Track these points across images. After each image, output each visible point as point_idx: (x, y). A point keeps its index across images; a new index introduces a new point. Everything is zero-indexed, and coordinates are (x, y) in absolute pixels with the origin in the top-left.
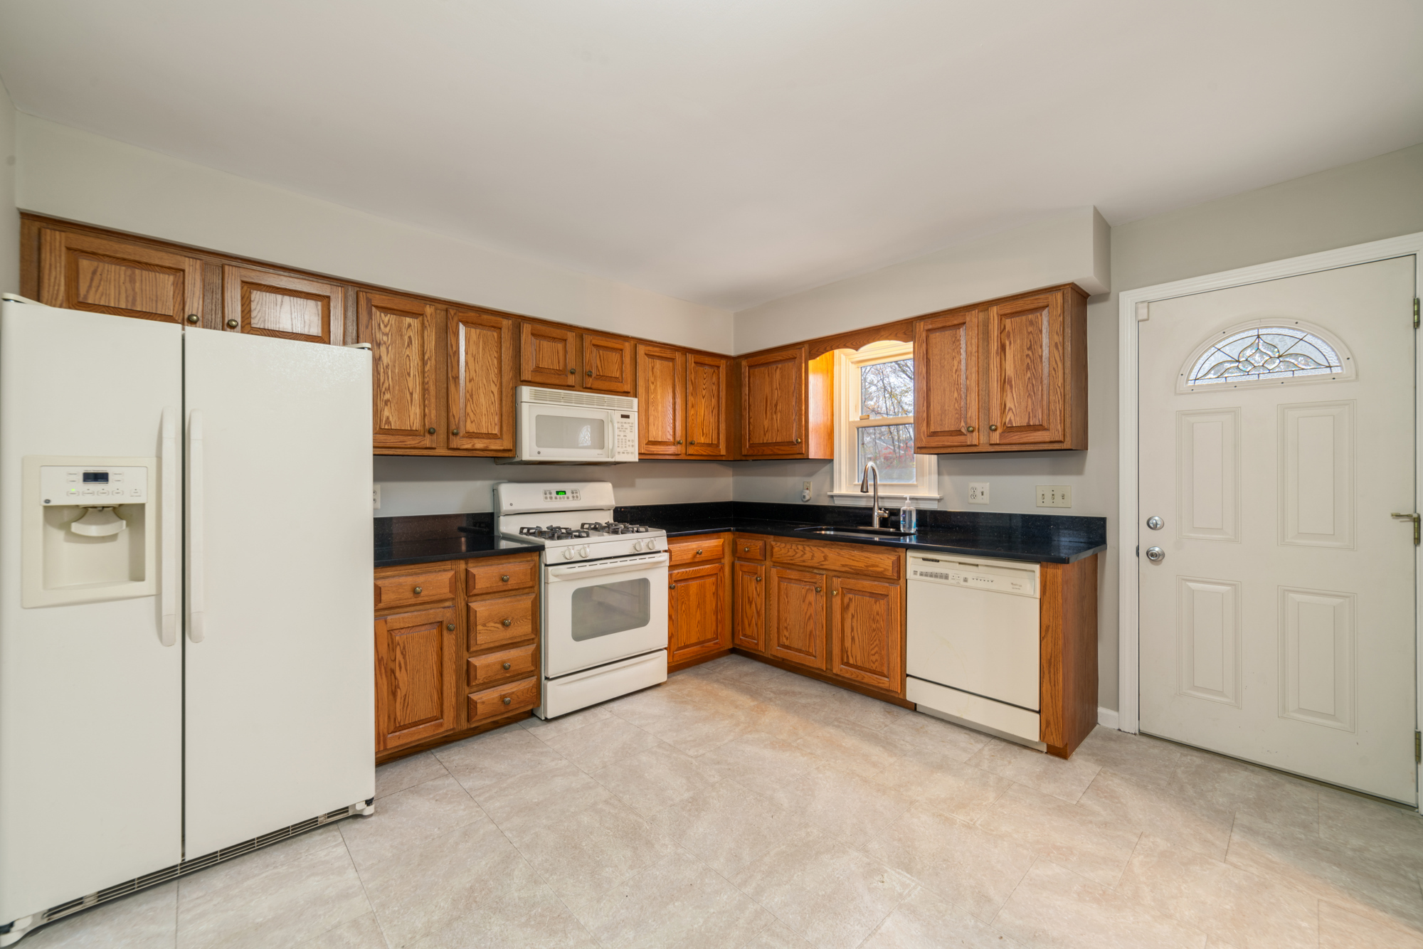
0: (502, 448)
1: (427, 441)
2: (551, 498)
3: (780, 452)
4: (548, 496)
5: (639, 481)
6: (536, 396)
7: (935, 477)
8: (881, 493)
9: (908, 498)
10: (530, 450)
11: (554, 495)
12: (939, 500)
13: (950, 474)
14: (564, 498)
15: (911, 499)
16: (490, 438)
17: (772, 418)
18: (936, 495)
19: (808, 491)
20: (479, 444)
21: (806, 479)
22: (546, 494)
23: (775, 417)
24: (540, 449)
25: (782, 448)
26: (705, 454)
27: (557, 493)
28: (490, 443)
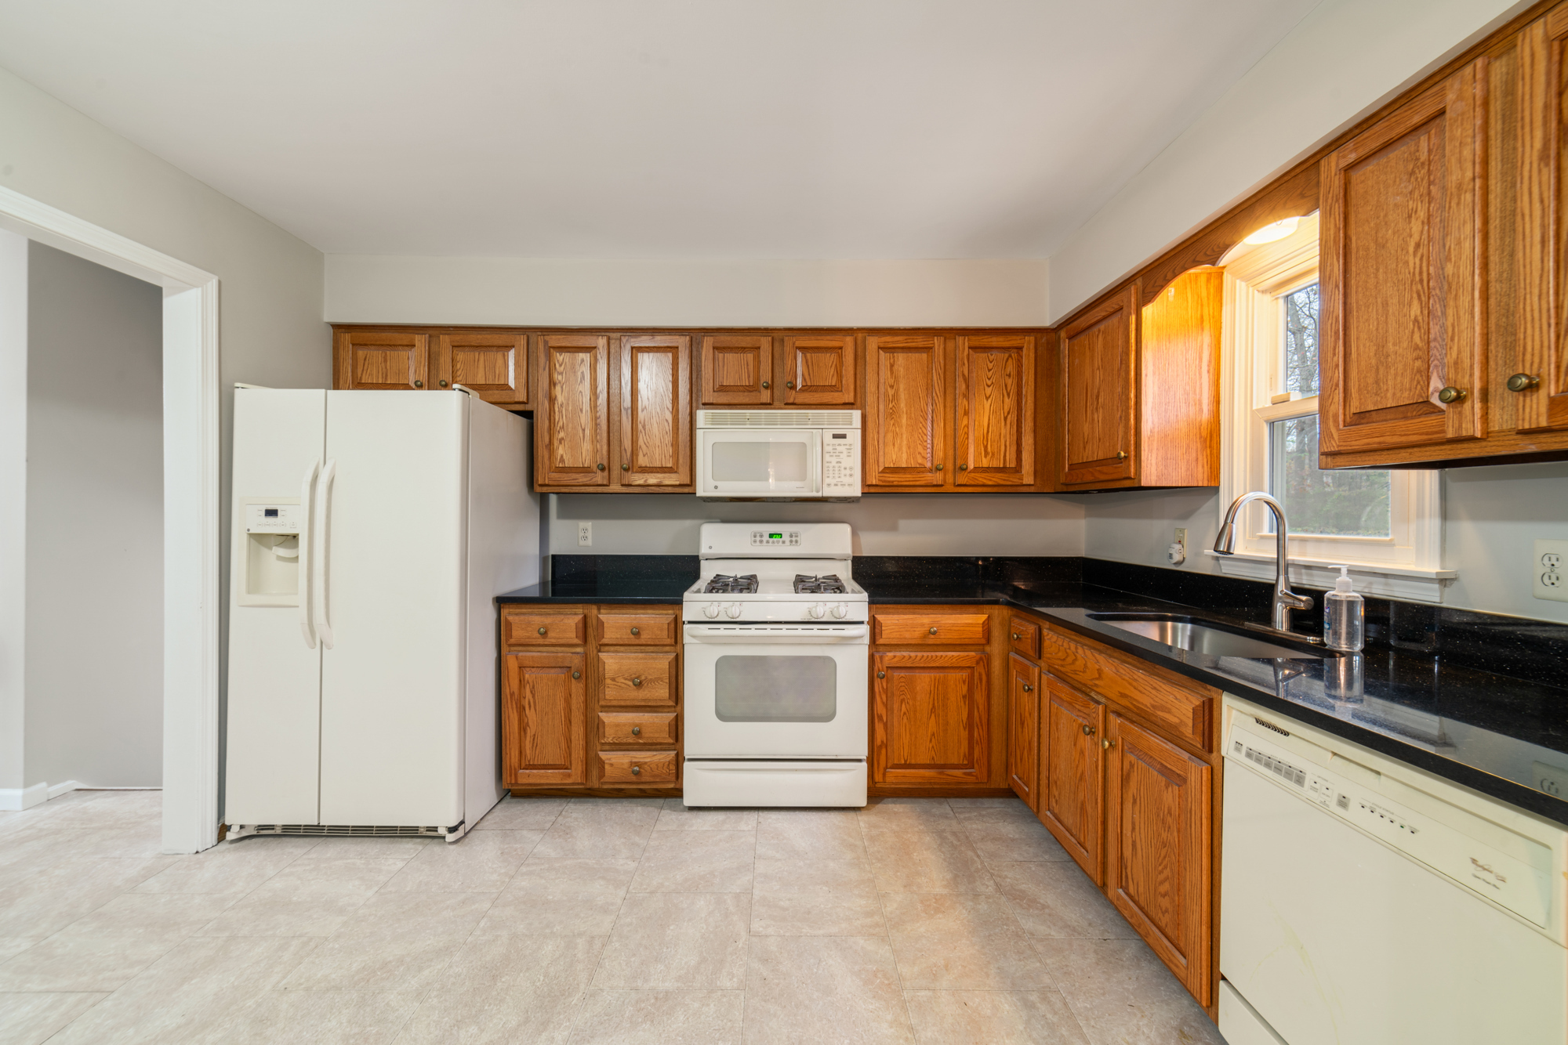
0: (678, 483)
1: (600, 477)
2: (761, 542)
3: (1103, 477)
4: (758, 539)
5: (903, 523)
6: (714, 421)
7: (1433, 524)
8: (1293, 555)
9: (1344, 571)
10: (706, 486)
11: (766, 538)
12: (1443, 581)
13: (1476, 516)
14: (778, 542)
15: (1350, 572)
16: (665, 472)
17: (1093, 420)
18: (1432, 568)
19: (1178, 547)
20: (653, 479)
21: (1179, 524)
22: (755, 536)
23: (1096, 416)
24: (717, 483)
25: (1105, 469)
26: (990, 483)
27: (771, 536)
28: (664, 478)
